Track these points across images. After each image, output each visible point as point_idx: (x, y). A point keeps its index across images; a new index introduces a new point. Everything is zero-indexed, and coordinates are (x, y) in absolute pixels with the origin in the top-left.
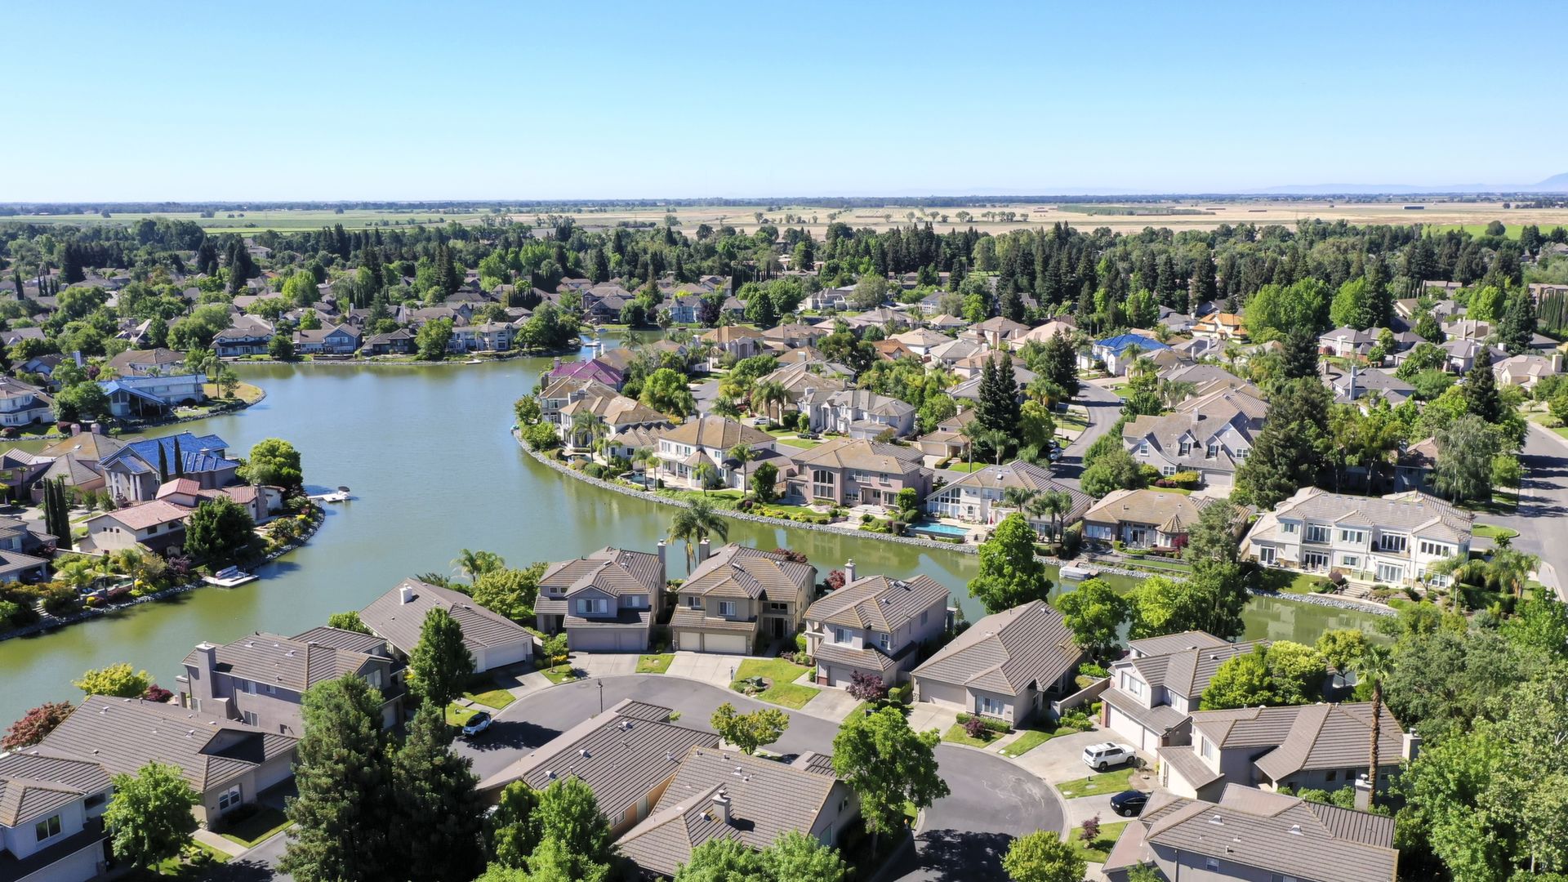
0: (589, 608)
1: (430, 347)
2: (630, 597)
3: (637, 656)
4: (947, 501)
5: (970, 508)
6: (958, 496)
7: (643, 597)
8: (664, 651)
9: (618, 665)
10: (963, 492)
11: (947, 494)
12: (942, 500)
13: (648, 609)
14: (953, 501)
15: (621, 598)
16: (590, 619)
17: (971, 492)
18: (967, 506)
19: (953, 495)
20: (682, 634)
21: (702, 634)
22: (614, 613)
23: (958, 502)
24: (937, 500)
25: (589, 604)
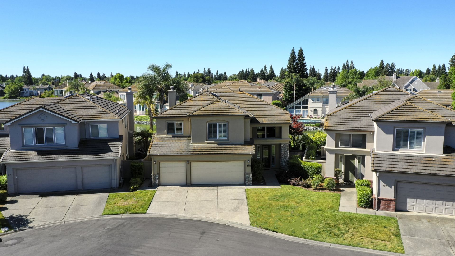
0: (40, 138)
1: (11, 93)
2: (95, 126)
3: (106, 195)
4: (300, 107)
5: (315, 110)
6: (307, 104)
7: (113, 125)
8: (141, 187)
9: (77, 208)
10: (310, 101)
11: (300, 103)
12: (297, 107)
13: (119, 139)
14: (303, 107)
15: (83, 125)
16: (40, 152)
17: (316, 100)
18: (313, 109)
19: (303, 104)
20: (162, 165)
21: (188, 163)
22: (74, 144)
23: (307, 107)
24: (293, 107)
25: (39, 133)
